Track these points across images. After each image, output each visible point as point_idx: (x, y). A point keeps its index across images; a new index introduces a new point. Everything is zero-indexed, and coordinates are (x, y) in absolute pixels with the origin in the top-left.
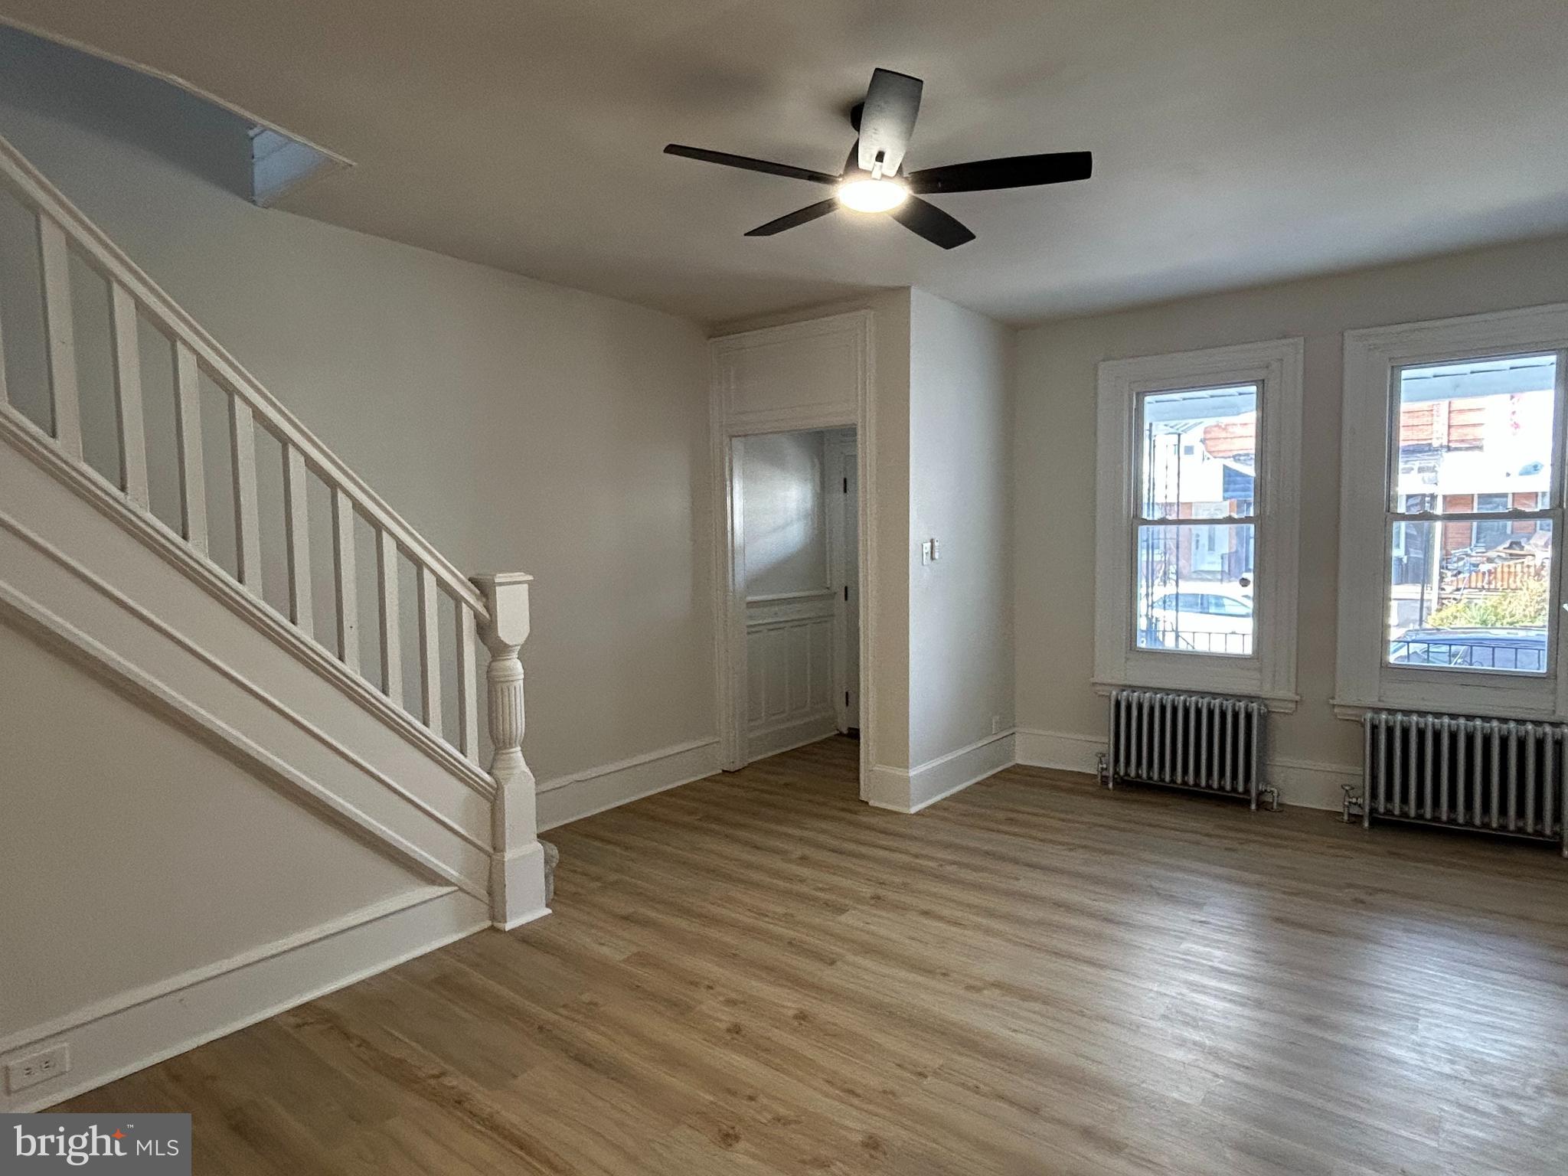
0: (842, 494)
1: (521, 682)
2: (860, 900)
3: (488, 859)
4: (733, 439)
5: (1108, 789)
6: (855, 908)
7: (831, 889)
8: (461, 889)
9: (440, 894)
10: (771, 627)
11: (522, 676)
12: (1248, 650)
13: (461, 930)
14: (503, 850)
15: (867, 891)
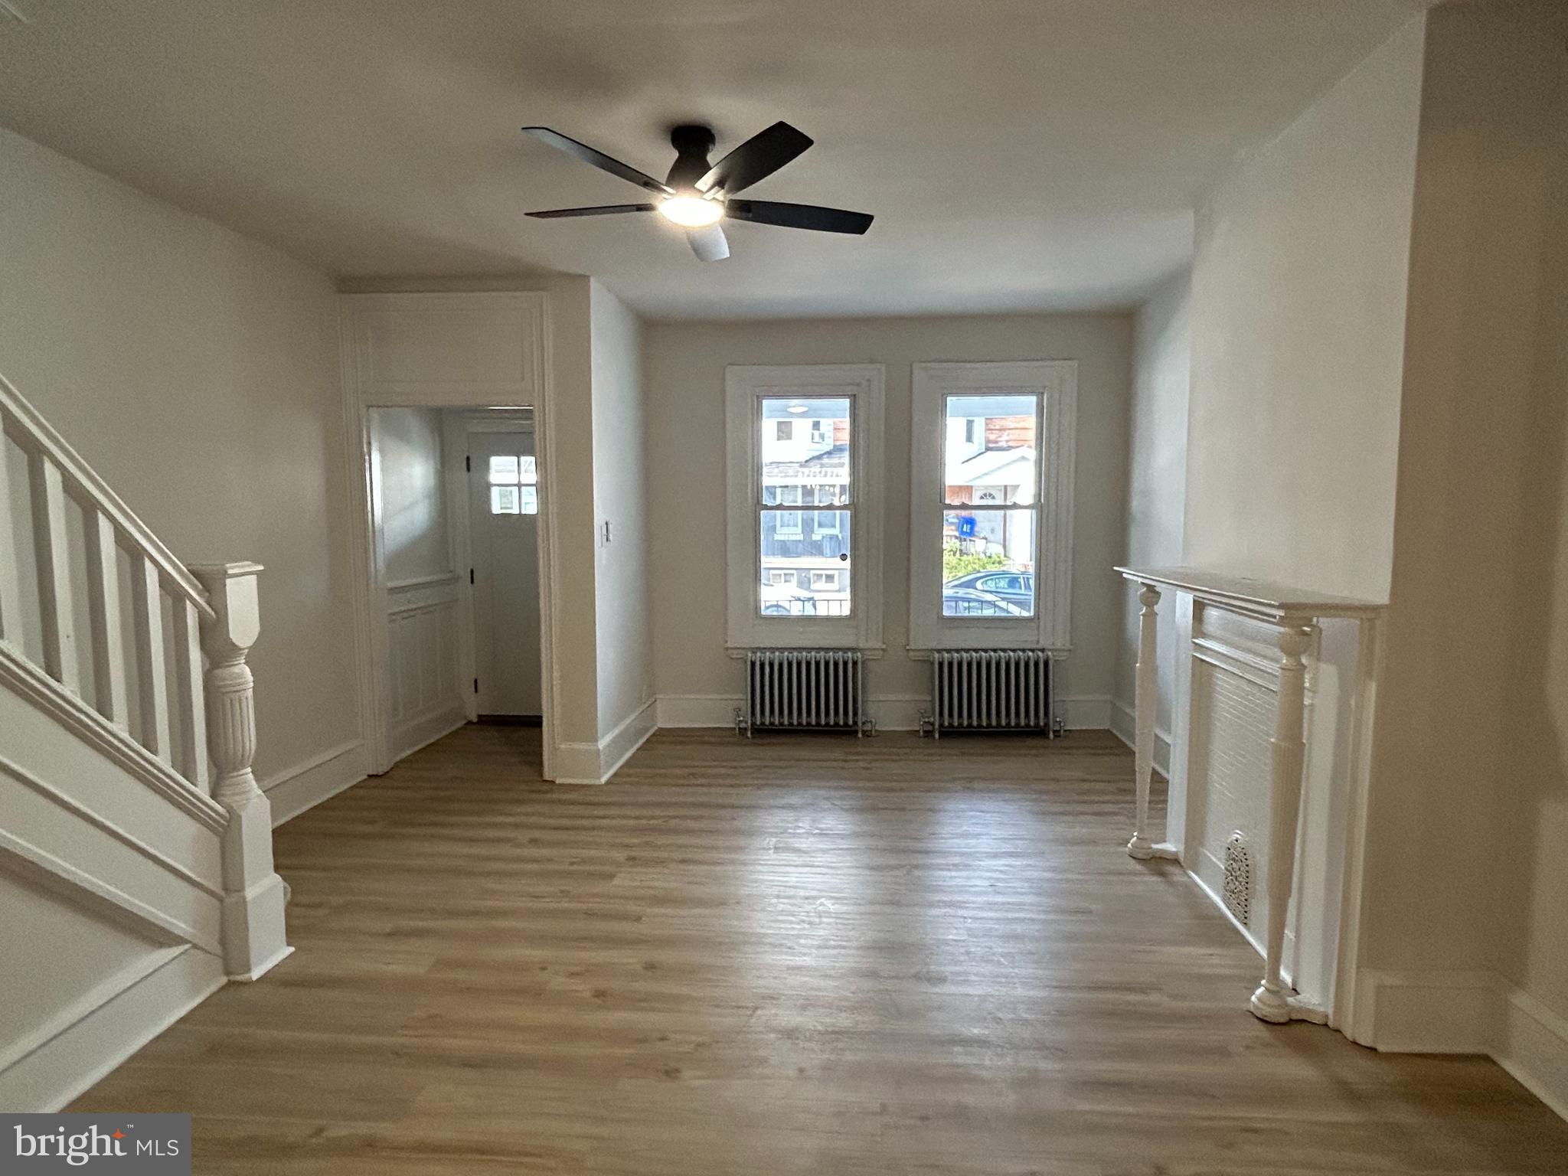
0: (465, 471)
1: (250, 693)
2: (619, 865)
3: (217, 904)
4: (371, 408)
5: (747, 737)
6: (621, 872)
7: (584, 861)
8: (195, 946)
9: (170, 957)
10: (405, 615)
11: (252, 684)
12: (846, 611)
13: (198, 993)
14: (241, 889)
15: (620, 855)
